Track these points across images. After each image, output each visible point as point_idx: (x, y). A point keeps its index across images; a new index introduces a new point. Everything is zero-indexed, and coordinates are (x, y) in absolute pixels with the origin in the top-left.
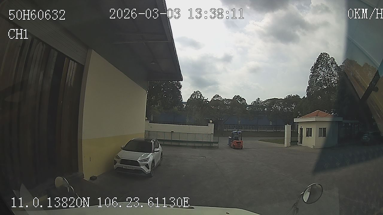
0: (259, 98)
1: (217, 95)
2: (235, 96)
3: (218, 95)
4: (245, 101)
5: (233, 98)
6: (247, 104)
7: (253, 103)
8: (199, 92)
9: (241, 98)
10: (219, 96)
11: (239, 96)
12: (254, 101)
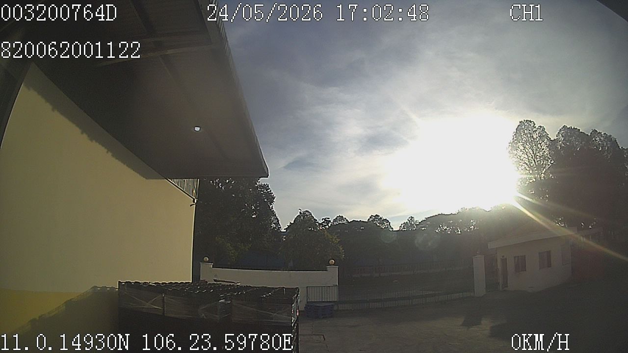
0: (413, 216)
1: (339, 216)
2: (372, 216)
3: (342, 217)
4: (390, 223)
5: (369, 219)
6: (392, 228)
7: (402, 226)
8: (309, 212)
9: (381, 218)
10: (344, 217)
11: (378, 216)
12: (404, 223)
